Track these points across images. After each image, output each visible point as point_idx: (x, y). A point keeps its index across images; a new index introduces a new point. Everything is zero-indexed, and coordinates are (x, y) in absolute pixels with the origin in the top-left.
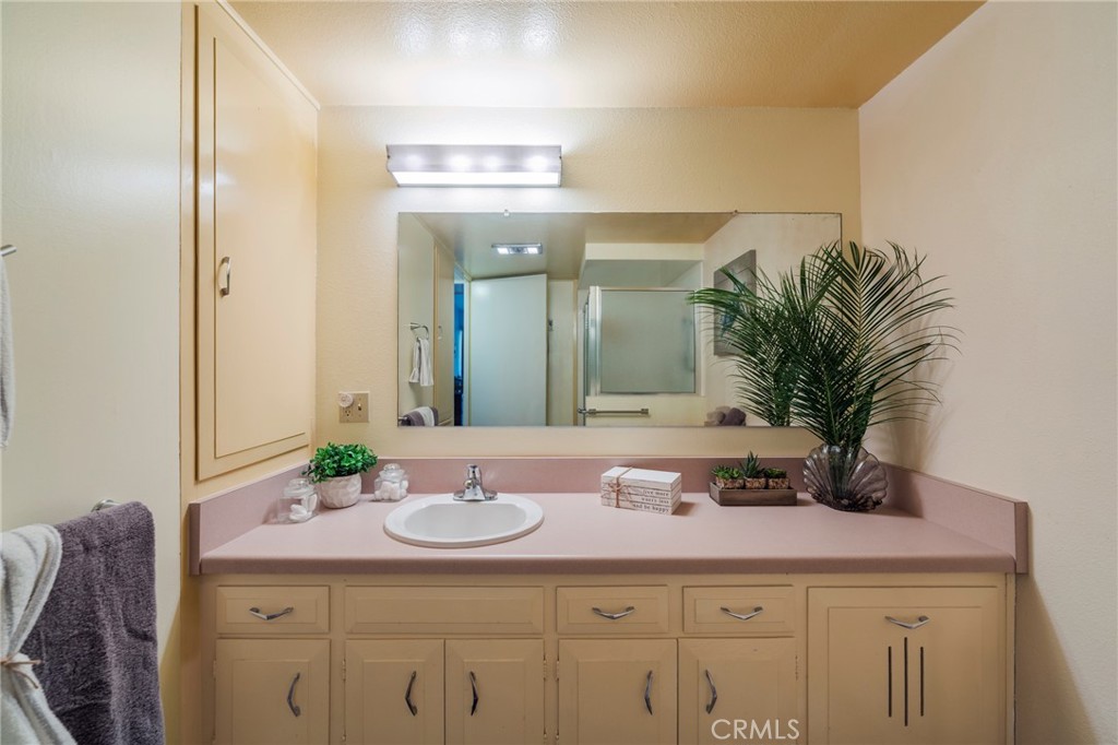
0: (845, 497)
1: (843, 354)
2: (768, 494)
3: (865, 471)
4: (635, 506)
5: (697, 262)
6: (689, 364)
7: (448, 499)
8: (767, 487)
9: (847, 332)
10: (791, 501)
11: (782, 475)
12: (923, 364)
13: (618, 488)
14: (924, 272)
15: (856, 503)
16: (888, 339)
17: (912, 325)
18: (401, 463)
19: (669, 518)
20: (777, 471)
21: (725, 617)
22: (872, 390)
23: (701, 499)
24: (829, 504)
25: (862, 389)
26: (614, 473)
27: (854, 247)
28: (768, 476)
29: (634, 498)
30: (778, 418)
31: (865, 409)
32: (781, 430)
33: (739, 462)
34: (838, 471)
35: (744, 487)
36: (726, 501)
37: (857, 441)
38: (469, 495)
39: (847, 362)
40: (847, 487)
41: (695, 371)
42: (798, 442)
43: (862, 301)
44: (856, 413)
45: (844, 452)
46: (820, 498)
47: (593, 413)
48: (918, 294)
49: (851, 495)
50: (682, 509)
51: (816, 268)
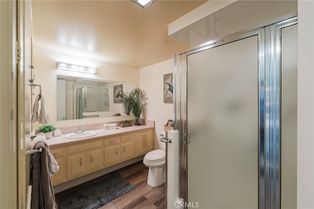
0: (138, 124)
1: (138, 104)
2: (128, 125)
3: (140, 120)
4: (110, 129)
5: (109, 83)
6: (107, 104)
7: (74, 133)
8: (128, 124)
9: (138, 101)
10: (131, 126)
11: (130, 122)
12: (146, 106)
13: (107, 127)
14: (147, 94)
15: (139, 125)
16: (143, 103)
17: (145, 101)
18: (60, 128)
19: (116, 130)
20: (130, 121)
21: (126, 140)
22: (141, 109)
23: (119, 127)
24: (136, 125)
25: (140, 109)
26: (106, 125)
27: (139, 89)
28: (128, 122)
29: (110, 128)
30: (128, 114)
31: (140, 112)
32: (129, 116)
33: (124, 121)
34: (137, 120)
35: (125, 124)
36: (123, 127)
37: (139, 116)
38: (79, 132)
39: (138, 105)
40: (138, 122)
41: (109, 106)
42: (132, 117)
43: (140, 97)
44: (139, 112)
45: (138, 118)
46: (135, 125)
47: (85, 117)
48: (146, 97)
49: (139, 124)
50: (117, 129)
51: (134, 92)
